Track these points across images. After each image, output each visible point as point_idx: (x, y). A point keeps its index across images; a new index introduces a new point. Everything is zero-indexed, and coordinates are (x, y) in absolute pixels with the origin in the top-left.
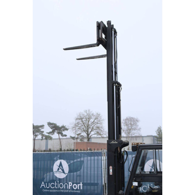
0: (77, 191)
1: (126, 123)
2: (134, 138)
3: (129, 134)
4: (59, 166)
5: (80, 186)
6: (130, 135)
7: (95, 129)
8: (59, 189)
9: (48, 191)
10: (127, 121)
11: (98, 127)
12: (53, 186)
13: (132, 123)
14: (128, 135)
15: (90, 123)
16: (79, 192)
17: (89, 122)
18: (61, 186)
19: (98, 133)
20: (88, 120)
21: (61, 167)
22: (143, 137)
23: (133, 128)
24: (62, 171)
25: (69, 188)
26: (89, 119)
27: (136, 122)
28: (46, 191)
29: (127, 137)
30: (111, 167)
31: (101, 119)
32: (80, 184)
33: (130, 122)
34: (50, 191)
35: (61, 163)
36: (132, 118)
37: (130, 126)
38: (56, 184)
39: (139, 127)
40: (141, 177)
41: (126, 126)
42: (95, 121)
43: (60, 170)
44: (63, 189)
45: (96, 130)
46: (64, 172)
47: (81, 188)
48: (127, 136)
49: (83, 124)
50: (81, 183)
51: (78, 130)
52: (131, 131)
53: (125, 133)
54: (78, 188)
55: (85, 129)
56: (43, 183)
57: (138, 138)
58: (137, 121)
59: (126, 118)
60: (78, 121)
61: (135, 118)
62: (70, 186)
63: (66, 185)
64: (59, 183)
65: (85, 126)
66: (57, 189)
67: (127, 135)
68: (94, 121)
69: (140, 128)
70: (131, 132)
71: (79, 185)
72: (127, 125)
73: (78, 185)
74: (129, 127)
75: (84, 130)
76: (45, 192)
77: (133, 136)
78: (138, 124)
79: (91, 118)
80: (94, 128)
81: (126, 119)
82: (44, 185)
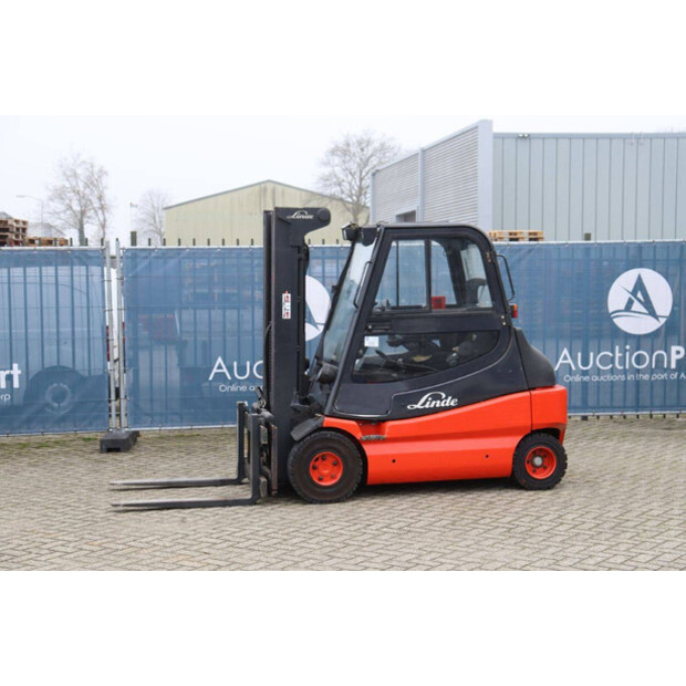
16: (7, 397)
30: (286, 296)
32: (11, 368)
40: (389, 321)
50: (15, 366)
71: (8, 372)
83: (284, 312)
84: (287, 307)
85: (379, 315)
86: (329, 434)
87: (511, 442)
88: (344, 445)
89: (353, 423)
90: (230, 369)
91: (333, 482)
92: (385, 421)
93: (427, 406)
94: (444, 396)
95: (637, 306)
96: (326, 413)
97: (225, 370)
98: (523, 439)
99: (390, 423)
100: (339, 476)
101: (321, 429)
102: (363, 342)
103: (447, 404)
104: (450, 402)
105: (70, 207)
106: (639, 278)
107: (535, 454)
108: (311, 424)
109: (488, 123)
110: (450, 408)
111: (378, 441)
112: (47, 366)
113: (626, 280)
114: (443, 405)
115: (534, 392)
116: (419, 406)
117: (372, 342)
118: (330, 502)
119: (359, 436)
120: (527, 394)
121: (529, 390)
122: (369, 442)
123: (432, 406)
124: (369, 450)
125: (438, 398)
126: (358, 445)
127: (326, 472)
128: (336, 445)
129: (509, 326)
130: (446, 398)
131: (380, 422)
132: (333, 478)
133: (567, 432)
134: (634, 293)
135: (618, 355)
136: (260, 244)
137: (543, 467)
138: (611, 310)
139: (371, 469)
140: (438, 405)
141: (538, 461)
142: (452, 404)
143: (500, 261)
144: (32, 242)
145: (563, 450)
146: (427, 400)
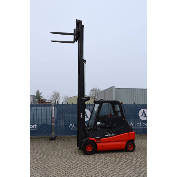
0: (33, 130)
5: (35, 126)
16: (34, 130)
32: (35, 125)
47: (36, 128)
50: (36, 124)
54: (34, 128)
73: (34, 126)
83: (81, 117)
84: (82, 116)
86: (90, 141)
87: (125, 143)
88: (92, 143)
89: (95, 139)
90: (73, 126)
91: (90, 151)
95: (143, 115)
96: (89, 136)
97: (72, 126)
98: (127, 142)
99: (102, 139)
100: (92, 149)
101: (88, 140)
102: (97, 123)
104: (113, 135)
105: (54, 98)
106: (144, 110)
107: (129, 145)
108: (86, 139)
109: (114, 86)
110: (113, 136)
111: (99, 142)
112: (42, 124)
113: (142, 111)
116: (107, 135)
117: (98, 123)
119: (96, 141)
120: (128, 133)
121: (128, 132)
122: (98, 142)
124: (98, 144)
125: (111, 134)
126: (95, 143)
127: (89, 148)
129: (124, 120)
131: (100, 139)
132: (90, 150)
133: (135, 140)
134: (143, 113)
135: (140, 124)
136: (76, 103)
137: (131, 147)
138: (139, 116)
139: (98, 148)
141: (130, 146)
143: (122, 107)
144: (46, 103)
145: (134, 144)
146: (109, 134)
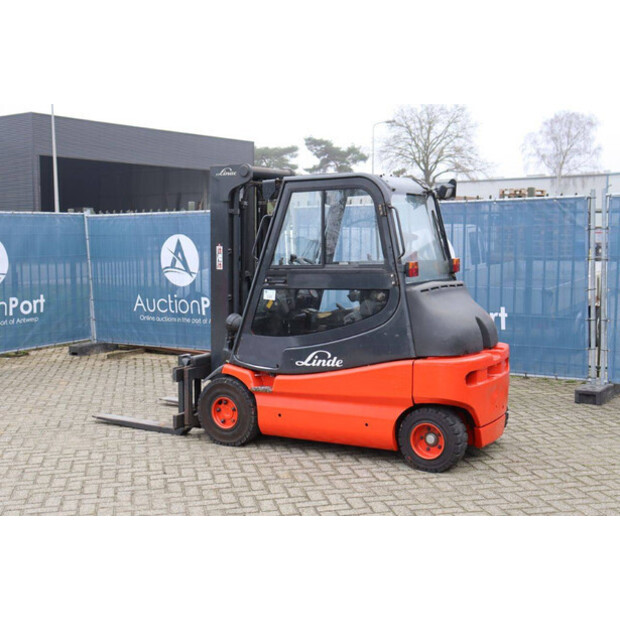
1: (552, 132)
2: (578, 181)
3: (561, 168)
4: (176, 254)
6: (564, 172)
7: (447, 157)
8: (180, 315)
9: (153, 318)
10: (557, 127)
11: (458, 150)
12: (164, 305)
13: (574, 132)
14: (558, 170)
15: (432, 136)
17: (429, 132)
18: (183, 306)
19: (457, 166)
20: (427, 126)
21: (180, 255)
22: (607, 175)
23: (575, 147)
24: (182, 268)
25: (204, 313)
26: (430, 123)
27: (587, 127)
28: (148, 318)
29: (555, 177)
30: (219, 248)
31: (468, 121)
33: (566, 129)
34: (159, 319)
35: (179, 243)
36: (573, 114)
37: (565, 140)
38: (170, 302)
39: (594, 145)
41: (552, 142)
42: (450, 129)
43: (179, 264)
44: (189, 315)
45: (451, 159)
46: (187, 269)
48: (554, 175)
49: (410, 141)
51: (397, 161)
52: (567, 158)
53: (549, 165)
55: (417, 155)
56: (139, 297)
57: (591, 180)
58: (591, 124)
59: (552, 117)
60: (396, 130)
61: (583, 116)
62: (206, 309)
63: (195, 304)
64: (179, 300)
65: (417, 146)
66: (174, 315)
67: (555, 171)
68: (446, 131)
69: (600, 148)
70: (568, 161)
72: (555, 139)
74: (561, 144)
75: (415, 159)
76: (146, 321)
77: (575, 173)
78: (593, 133)
79: (437, 121)
80: (446, 151)
81: (552, 120)
82: (142, 304)
83: (218, 263)
84: (220, 257)
85: (276, 268)
86: (226, 381)
88: (238, 393)
89: (248, 372)
91: (230, 426)
92: (275, 375)
93: (313, 364)
94: (330, 355)
99: (279, 377)
100: (235, 421)
101: (220, 374)
103: (333, 365)
104: (336, 362)
107: (429, 430)
110: (336, 369)
111: (267, 394)
114: (328, 364)
115: (418, 362)
116: (306, 363)
117: (269, 295)
118: (228, 445)
119: (252, 387)
120: (410, 362)
121: (416, 358)
123: (318, 364)
125: (323, 356)
127: (228, 415)
128: (233, 393)
129: (398, 286)
130: (332, 358)
131: (271, 375)
137: (434, 446)
139: (260, 418)
140: (323, 365)
141: (431, 439)
142: (337, 365)
146: (313, 358)
